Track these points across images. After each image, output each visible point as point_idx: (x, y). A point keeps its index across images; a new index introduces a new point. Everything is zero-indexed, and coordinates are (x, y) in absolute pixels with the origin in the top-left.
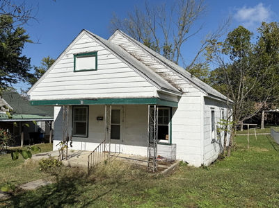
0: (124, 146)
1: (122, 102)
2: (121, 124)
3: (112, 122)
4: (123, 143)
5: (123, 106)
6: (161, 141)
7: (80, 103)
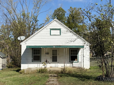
0: (59, 64)
1: (72, 47)
2: (57, 56)
3: (53, 55)
4: (58, 63)
5: (58, 48)
6: (74, 61)
7: (53, 47)
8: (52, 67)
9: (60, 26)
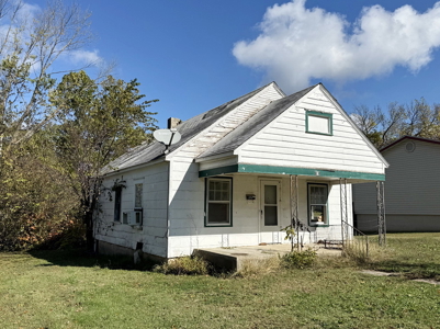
2: (278, 205)
8: (265, 244)
9: (330, 105)
